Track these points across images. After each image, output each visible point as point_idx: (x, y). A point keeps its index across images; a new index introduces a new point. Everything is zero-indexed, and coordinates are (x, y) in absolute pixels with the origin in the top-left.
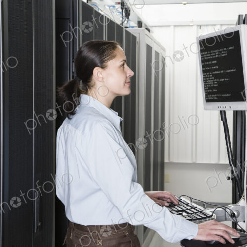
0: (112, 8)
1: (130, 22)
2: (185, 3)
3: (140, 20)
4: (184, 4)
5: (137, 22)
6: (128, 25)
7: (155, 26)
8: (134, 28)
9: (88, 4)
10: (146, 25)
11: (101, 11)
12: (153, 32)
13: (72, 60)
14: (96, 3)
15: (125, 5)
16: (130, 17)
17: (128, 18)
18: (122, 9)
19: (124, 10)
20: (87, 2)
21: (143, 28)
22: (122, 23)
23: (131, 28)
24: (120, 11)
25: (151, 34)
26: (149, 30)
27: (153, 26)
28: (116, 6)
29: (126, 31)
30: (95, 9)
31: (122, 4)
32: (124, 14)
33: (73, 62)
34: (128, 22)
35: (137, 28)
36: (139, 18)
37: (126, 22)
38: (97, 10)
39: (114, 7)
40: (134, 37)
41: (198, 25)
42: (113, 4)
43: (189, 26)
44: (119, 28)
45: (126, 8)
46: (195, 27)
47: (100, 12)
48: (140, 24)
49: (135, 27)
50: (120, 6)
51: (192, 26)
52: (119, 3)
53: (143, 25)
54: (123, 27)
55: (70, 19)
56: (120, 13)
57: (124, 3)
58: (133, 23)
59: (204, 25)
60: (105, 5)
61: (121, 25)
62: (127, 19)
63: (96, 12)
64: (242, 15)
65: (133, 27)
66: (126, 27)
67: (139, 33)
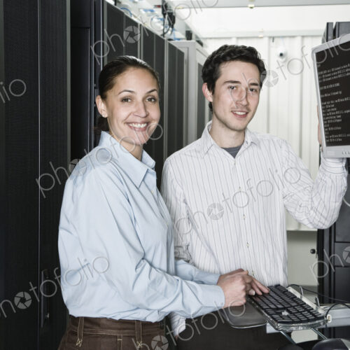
0: (149, 12)
1: (174, 32)
2: (252, 6)
3: (188, 30)
4: (252, 8)
5: (184, 32)
6: (172, 37)
7: (211, 38)
8: (181, 41)
9: (117, 7)
10: (197, 37)
11: (135, 17)
12: (207, 47)
13: (94, 85)
14: (127, 6)
15: (169, 8)
16: (175, 26)
17: (172, 27)
18: (164, 15)
19: (167, 16)
20: (115, 4)
21: (193, 41)
22: (164, 34)
23: (177, 41)
24: (162, 17)
25: (204, 48)
26: (201, 44)
27: (207, 38)
28: (155, 9)
29: (170, 45)
30: (126, 14)
31: (165, 8)
32: (166, 21)
33: (95, 88)
34: (172, 32)
35: (186, 41)
36: (187, 26)
37: (169, 32)
38: (129, 16)
39: (152, 11)
40: (181, 54)
41: (270, 37)
42: (151, 7)
43: (257, 37)
44: (160, 41)
45: (169, 13)
46: (266, 40)
47: (133, 18)
48: (189, 35)
49: (182, 39)
50: (160, 10)
51: (261, 38)
52: (159, 6)
53: (193, 37)
54: (165, 39)
55: (90, 28)
56: (161, 19)
57: (166, 6)
58: (179, 34)
59: (279, 37)
60: (139, 9)
61: (162, 37)
62: (171, 29)
63: (127, 18)
64: (332, 23)
65: (179, 39)
66: (170, 40)
67: (188, 48)
